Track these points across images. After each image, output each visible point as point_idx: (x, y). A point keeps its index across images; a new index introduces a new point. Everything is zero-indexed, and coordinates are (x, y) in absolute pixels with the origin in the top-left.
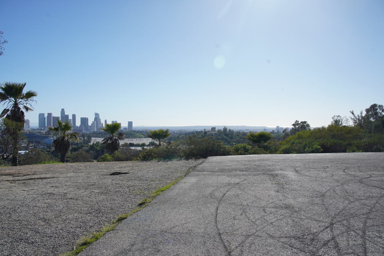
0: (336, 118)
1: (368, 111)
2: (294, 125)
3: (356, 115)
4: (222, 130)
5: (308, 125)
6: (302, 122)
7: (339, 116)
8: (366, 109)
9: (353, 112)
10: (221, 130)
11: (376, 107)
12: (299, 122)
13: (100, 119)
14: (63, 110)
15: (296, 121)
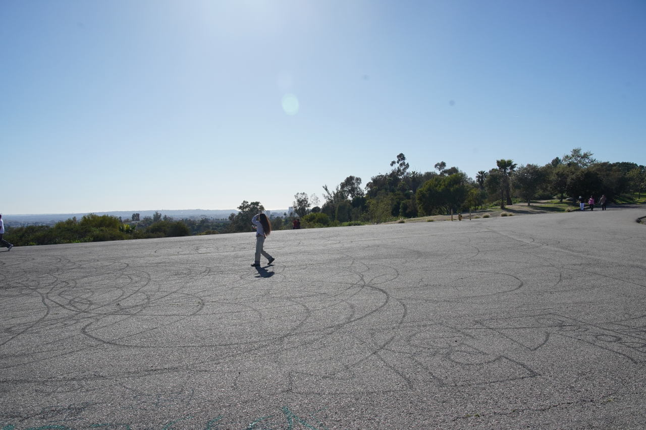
0: (300, 196)
1: (343, 185)
2: (240, 208)
3: (331, 192)
4: (152, 218)
5: (262, 208)
6: (252, 203)
7: (304, 193)
8: (342, 183)
9: (326, 187)
10: (150, 219)
11: (354, 180)
12: (249, 204)
15: (244, 202)
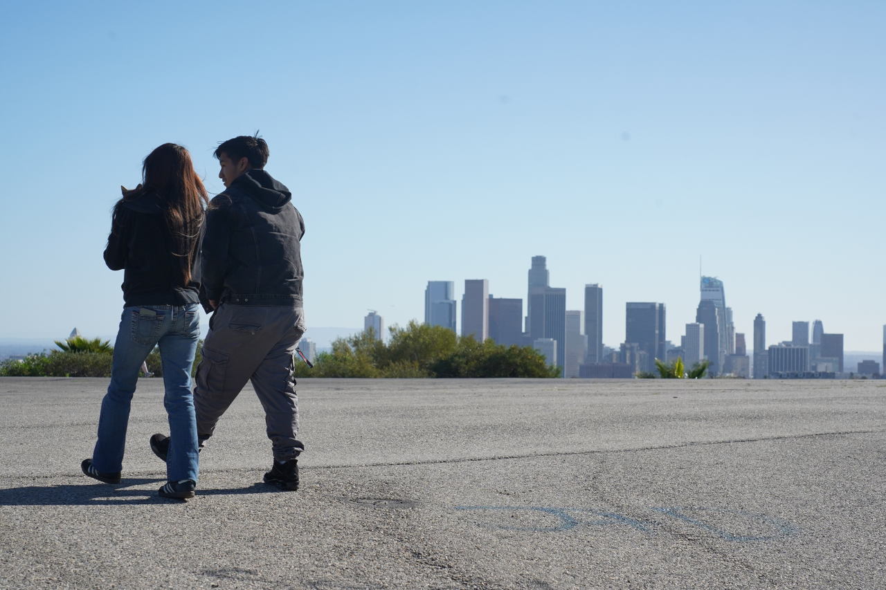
13: (726, 314)
14: (539, 262)
